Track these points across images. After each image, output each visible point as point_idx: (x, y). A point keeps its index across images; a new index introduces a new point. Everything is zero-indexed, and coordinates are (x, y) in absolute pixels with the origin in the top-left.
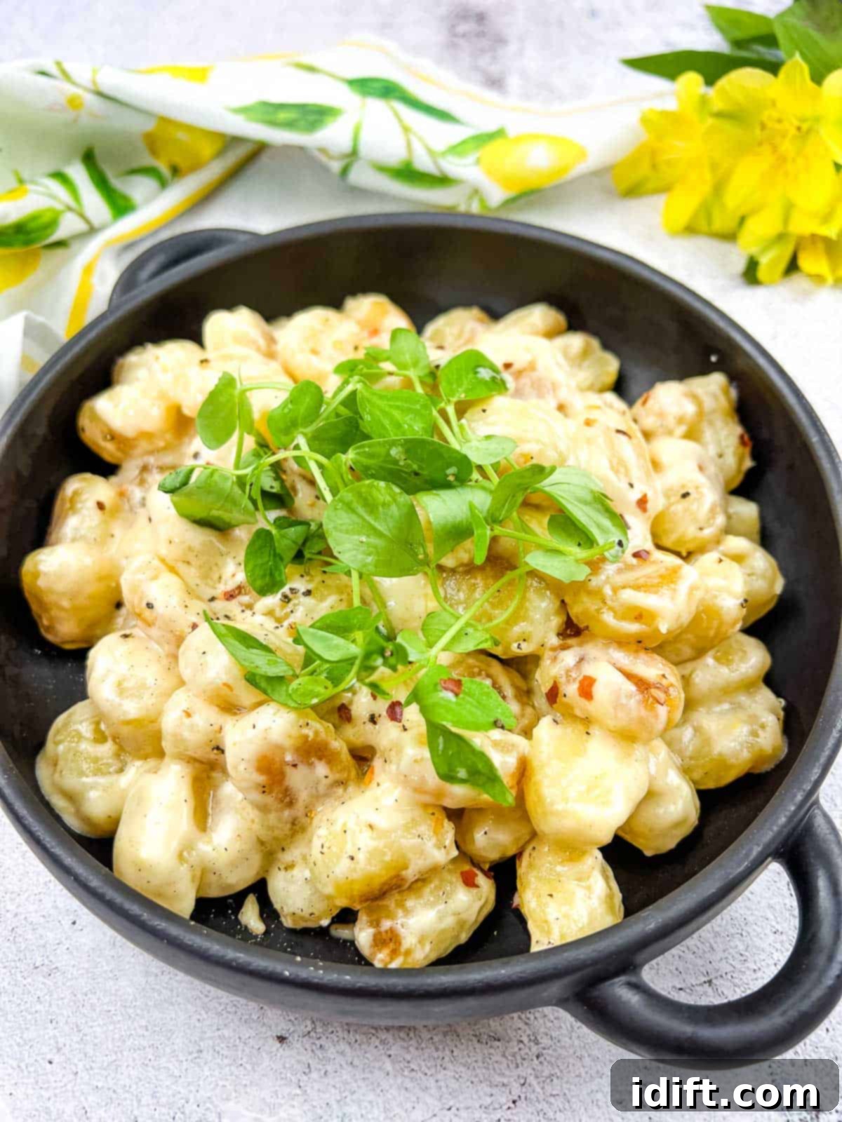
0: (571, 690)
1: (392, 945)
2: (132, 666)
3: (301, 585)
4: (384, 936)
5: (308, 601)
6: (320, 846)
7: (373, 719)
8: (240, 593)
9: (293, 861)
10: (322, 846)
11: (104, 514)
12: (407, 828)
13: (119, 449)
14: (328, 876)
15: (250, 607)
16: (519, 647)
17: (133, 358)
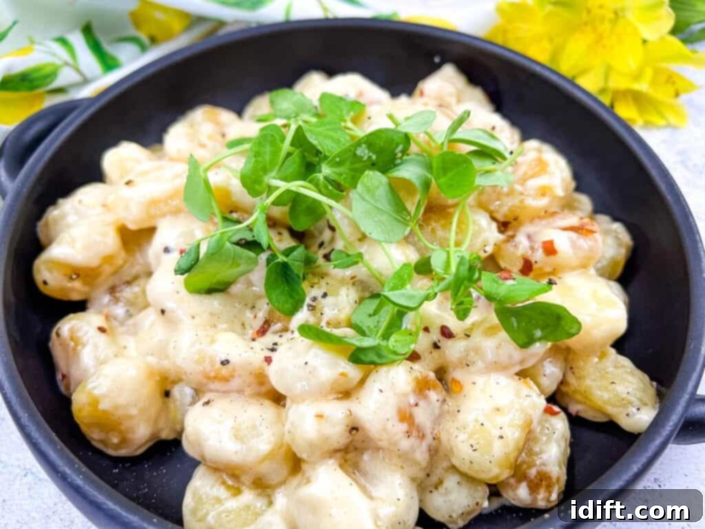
0: (538, 256)
1: (544, 483)
2: (236, 417)
3: (316, 292)
4: (536, 481)
5: (329, 300)
6: (470, 447)
7: (436, 346)
8: (269, 326)
9: (439, 479)
10: (472, 446)
11: (108, 334)
12: (518, 395)
13: (85, 283)
14: (490, 462)
15: (285, 329)
16: (485, 251)
17: (53, 213)
